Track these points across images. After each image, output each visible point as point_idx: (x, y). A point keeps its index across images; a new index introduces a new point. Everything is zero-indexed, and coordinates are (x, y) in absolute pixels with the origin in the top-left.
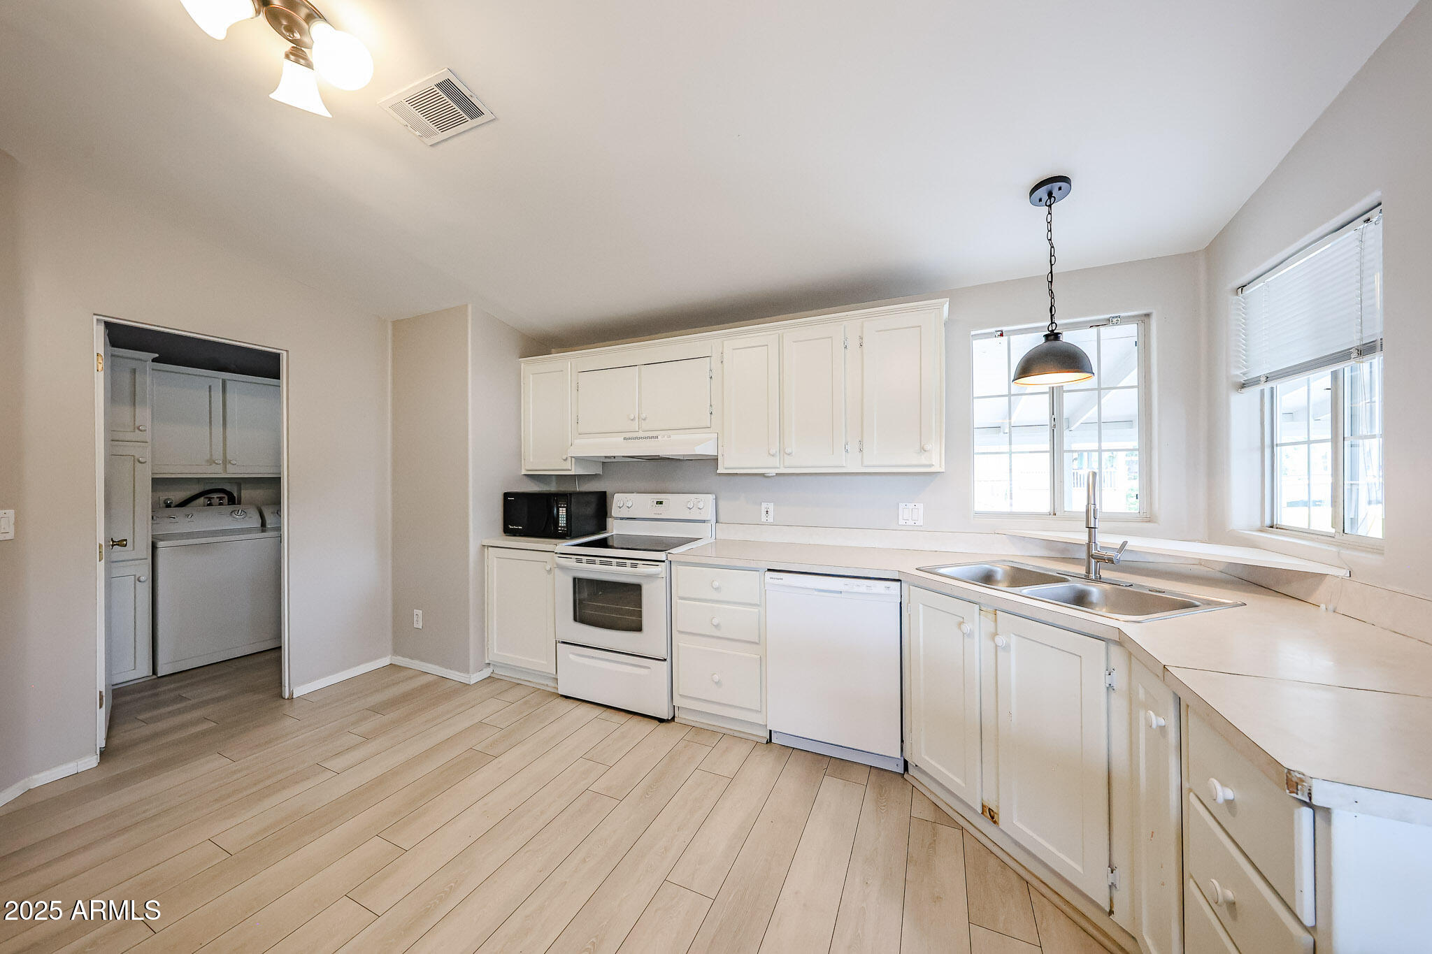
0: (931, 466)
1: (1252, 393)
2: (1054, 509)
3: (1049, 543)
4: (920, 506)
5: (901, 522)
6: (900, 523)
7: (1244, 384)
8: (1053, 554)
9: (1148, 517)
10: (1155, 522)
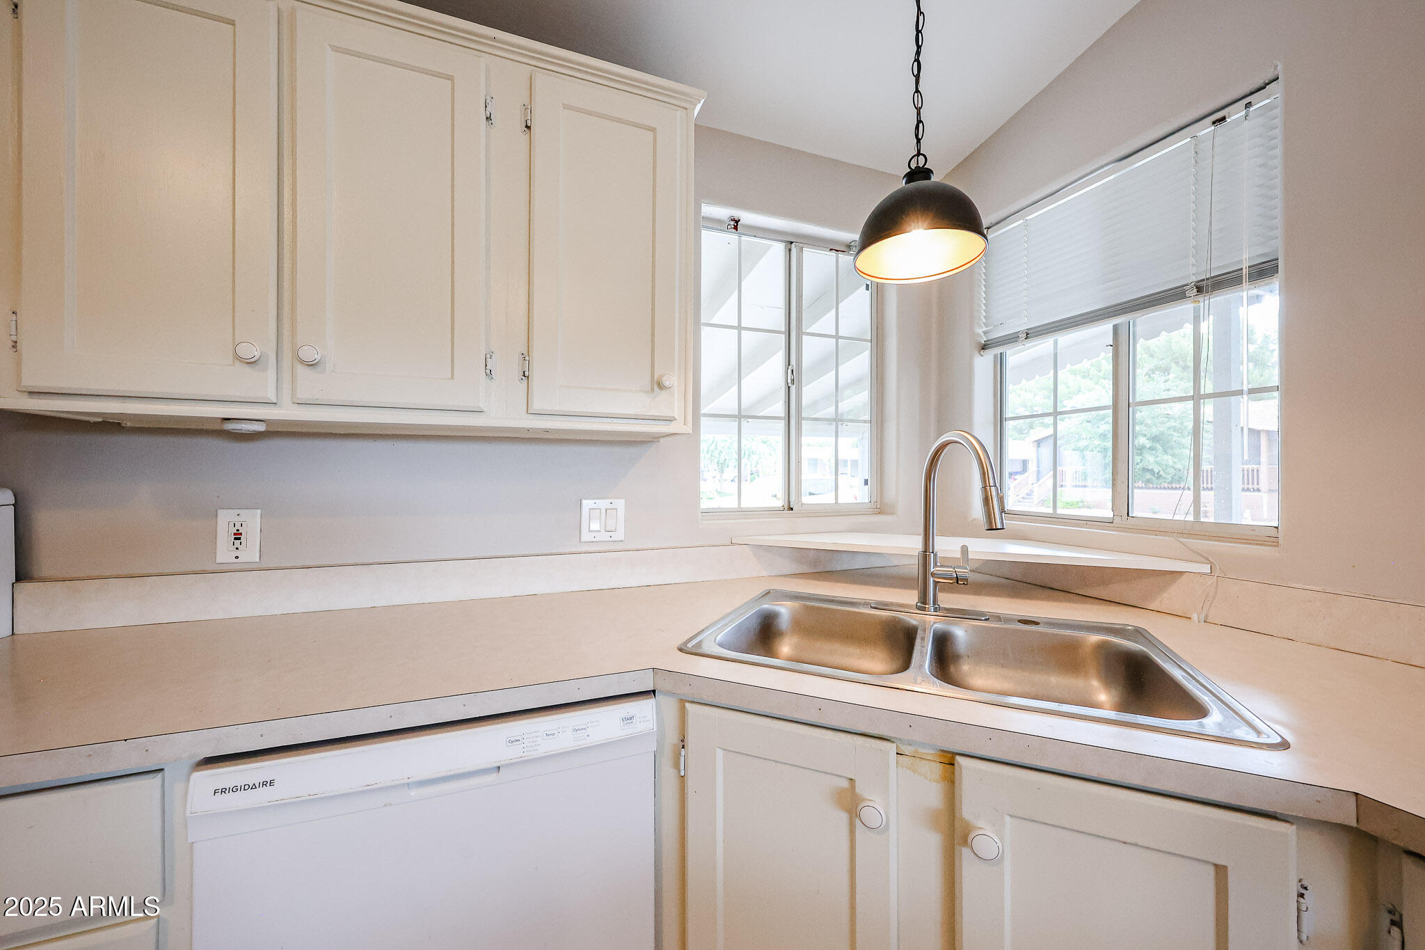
0: (671, 420)
1: (989, 355)
2: (789, 502)
3: (800, 554)
4: (620, 504)
5: (586, 537)
6: (583, 540)
7: (985, 345)
8: (805, 569)
9: (880, 507)
10: (893, 514)
